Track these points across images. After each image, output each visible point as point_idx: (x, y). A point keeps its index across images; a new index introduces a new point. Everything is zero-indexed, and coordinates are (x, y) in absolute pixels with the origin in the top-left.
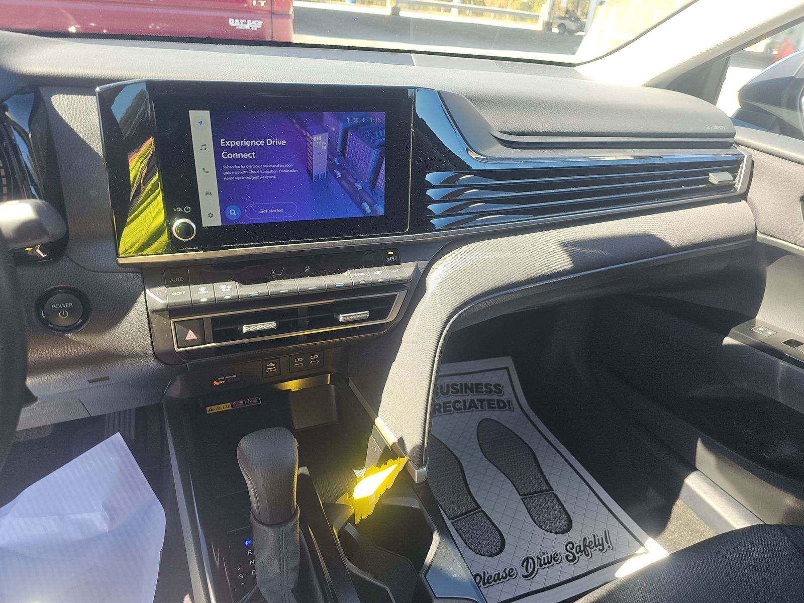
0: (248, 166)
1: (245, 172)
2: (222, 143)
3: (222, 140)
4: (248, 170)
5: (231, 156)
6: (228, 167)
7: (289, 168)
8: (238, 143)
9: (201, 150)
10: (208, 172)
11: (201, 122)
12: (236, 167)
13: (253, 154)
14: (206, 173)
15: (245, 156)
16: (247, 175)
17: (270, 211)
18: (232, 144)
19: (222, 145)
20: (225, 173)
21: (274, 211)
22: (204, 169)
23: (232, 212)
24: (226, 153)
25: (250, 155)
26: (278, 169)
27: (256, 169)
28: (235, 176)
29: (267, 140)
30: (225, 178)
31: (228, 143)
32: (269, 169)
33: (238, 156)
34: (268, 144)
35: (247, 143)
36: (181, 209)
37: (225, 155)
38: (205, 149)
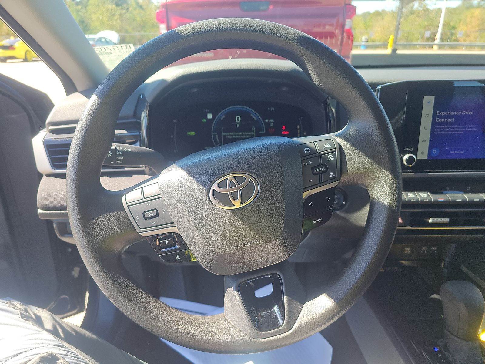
0: (449, 126)
1: (447, 129)
2: (437, 113)
3: (438, 112)
4: (448, 128)
5: (441, 120)
6: (438, 127)
7: (472, 128)
8: (446, 113)
9: (426, 117)
10: (426, 129)
11: (429, 102)
12: (442, 126)
13: (454, 119)
14: (425, 130)
15: (449, 120)
16: (447, 131)
17: (457, 152)
18: (443, 114)
19: (437, 114)
20: (435, 130)
21: (458, 152)
22: (424, 127)
23: (435, 152)
24: (438, 118)
25: (451, 120)
26: (466, 128)
27: (453, 128)
28: (441, 131)
29: (463, 111)
30: (435, 133)
31: (441, 113)
32: (460, 128)
33: (444, 120)
34: (463, 114)
35: (451, 113)
36: (408, 149)
37: (438, 120)
38: (428, 117)
